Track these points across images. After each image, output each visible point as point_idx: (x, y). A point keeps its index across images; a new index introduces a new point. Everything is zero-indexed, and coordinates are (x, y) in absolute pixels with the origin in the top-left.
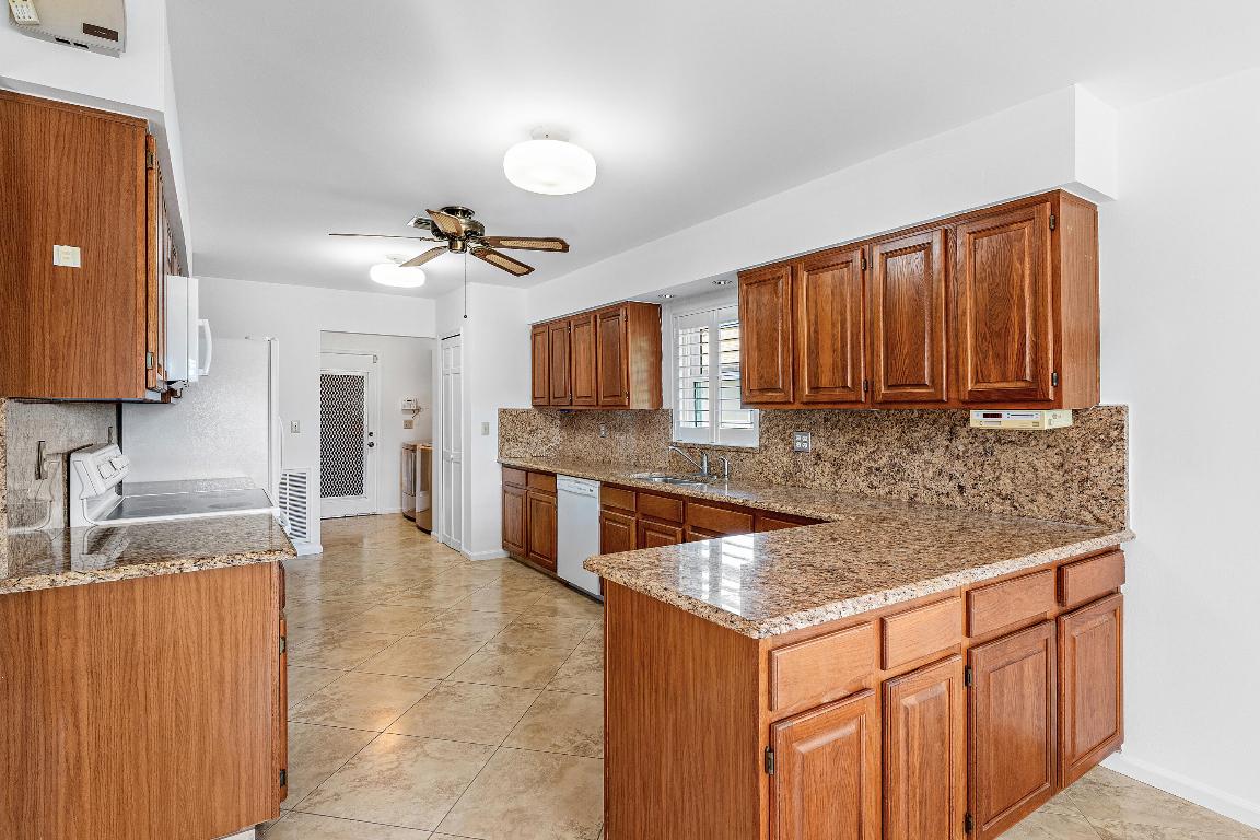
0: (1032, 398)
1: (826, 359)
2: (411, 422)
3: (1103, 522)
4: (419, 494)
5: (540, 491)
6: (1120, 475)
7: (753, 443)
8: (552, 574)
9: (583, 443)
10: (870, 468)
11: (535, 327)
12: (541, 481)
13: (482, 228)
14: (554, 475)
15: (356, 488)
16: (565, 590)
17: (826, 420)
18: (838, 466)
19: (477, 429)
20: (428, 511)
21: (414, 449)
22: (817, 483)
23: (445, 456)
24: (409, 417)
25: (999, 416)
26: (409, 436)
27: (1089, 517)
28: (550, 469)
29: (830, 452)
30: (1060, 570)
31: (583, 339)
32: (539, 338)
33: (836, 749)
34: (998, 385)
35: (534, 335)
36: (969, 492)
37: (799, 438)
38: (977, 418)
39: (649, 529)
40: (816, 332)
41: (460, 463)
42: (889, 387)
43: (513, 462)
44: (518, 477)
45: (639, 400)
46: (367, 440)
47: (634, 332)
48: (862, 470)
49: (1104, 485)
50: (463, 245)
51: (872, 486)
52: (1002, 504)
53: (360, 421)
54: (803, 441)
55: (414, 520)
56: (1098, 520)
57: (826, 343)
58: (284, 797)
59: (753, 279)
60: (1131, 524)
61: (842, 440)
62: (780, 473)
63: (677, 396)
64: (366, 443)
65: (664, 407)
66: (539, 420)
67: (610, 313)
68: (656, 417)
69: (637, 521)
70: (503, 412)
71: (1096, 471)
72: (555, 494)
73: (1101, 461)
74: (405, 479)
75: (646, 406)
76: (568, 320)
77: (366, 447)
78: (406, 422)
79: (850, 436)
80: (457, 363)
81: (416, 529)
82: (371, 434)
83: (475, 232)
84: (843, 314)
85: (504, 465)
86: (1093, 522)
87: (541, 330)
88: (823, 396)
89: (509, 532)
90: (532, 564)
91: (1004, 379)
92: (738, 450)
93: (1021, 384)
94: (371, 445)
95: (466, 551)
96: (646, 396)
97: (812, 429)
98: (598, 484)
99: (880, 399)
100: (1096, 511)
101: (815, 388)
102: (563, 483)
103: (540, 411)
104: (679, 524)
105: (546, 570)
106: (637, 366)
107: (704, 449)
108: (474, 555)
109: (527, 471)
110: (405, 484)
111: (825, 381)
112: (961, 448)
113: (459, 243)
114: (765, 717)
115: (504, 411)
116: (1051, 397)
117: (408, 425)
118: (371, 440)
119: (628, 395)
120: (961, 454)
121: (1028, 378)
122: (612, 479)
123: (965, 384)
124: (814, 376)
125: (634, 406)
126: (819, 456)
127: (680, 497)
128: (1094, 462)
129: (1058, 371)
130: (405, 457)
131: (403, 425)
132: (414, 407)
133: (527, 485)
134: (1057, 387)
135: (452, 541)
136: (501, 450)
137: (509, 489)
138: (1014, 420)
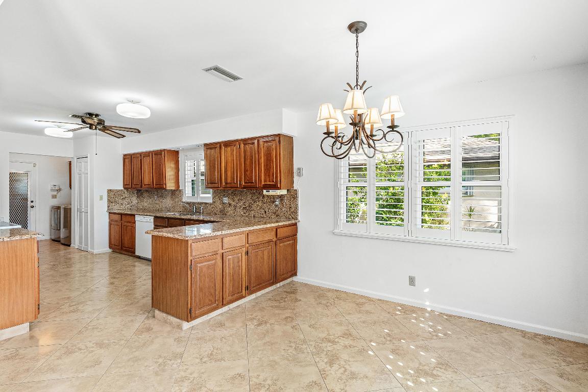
0: (275, 187)
1: (229, 174)
2: (56, 196)
4: (62, 230)
5: (127, 222)
6: (297, 206)
7: (211, 201)
8: (133, 255)
9: (146, 203)
10: (244, 207)
11: (125, 155)
12: (129, 219)
13: (104, 121)
14: (134, 215)
16: (139, 260)
18: (235, 207)
19: (97, 198)
20: (69, 237)
21: (58, 208)
23: (79, 210)
24: (55, 193)
25: (269, 191)
26: (55, 202)
28: (132, 213)
29: (233, 203)
30: (277, 229)
31: (147, 162)
32: (127, 160)
33: (209, 267)
34: (268, 183)
35: (124, 159)
36: (267, 213)
37: (224, 199)
38: (265, 191)
40: (226, 165)
41: (88, 213)
42: (245, 183)
43: (113, 211)
44: (117, 217)
45: (170, 185)
46: (29, 204)
47: (168, 160)
48: (242, 208)
49: (293, 209)
50: (95, 127)
51: (244, 213)
53: (26, 196)
54: (226, 200)
55: (59, 241)
56: (292, 218)
57: (229, 169)
58: (39, 313)
59: (208, 147)
60: (299, 218)
61: (236, 199)
62: (219, 210)
63: (185, 185)
64: (29, 206)
65: (180, 189)
66: (126, 194)
67: (158, 153)
68: (176, 192)
70: (110, 191)
72: (134, 223)
73: (293, 203)
74: (53, 222)
75: (173, 188)
76: (141, 154)
77: (29, 208)
78: (52, 195)
79: (238, 198)
80: (86, 169)
81: (61, 245)
82: (32, 202)
83: (101, 122)
84: (233, 160)
85: (110, 213)
87: (128, 157)
88: (228, 186)
89: (113, 240)
90: (124, 252)
91: (270, 182)
92: (206, 204)
93: (273, 183)
94: (32, 207)
95: (91, 250)
96: (173, 185)
97: (227, 196)
98: (153, 217)
99: (242, 186)
100: (292, 215)
101: (226, 183)
102: (137, 218)
103: (127, 190)
105: (130, 254)
106: (169, 173)
107: (194, 203)
108: (96, 251)
109: (121, 214)
110: (53, 225)
111: (229, 181)
113: (94, 127)
114: (190, 258)
116: (279, 186)
117: (54, 197)
118: (32, 204)
119: (166, 184)
121: (274, 181)
122: (158, 215)
123: (261, 183)
124: (226, 179)
125: (168, 188)
126: (230, 205)
127: (183, 219)
129: (280, 180)
130: (53, 211)
131: (51, 197)
132: (57, 188)
133: (121, 220)
134: (280, 184)
135: (83, 247)
136: (109, 207)
137: (113, 223)
138: (272, 192)
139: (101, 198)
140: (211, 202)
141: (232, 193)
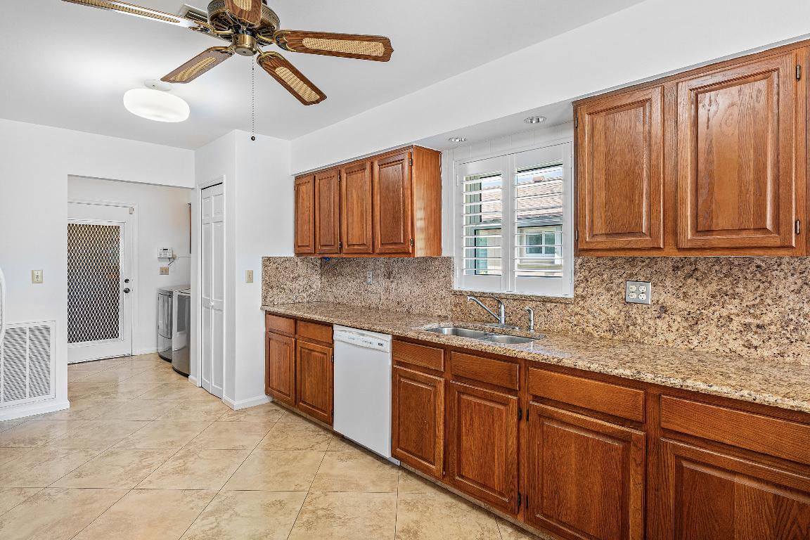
1: (728, 194)
2: (167, 269)
4: (176, 335)
5: (312, 340)
8: (328, 426)
11: (298, 178)
12: (314, 332)
14: (331, 325)
15: (112, 332)
17: (676, 268)
18: (694, 322)
19: (240, 277)
20: (186, 350)
21: (170, 294)
23: (206, 304)
24: (165, 264)
26: (165, 282)
28: (323, 319)
29: (681, 304)
31: (356, 187)
32: (303, 188)
35: (297, 186)
37: (634, 288)
39: (464, 394)
41: (222, 311)
43: (275, 309)
44: (283, 325)
46: (123, 286)
47: (418, 178)
48: (735, 325)
51: (749, 346)
53: (117, 269)
54: (641, 292)
55: (170, 361)
59: (599, 106)
62: (605, 326)
64: (121, 289)
65: (444, 254)
66: (302, 269)
69: (446, 383)
70: (267, 261)
72: (331, 344)
74: (161, 322)
75: (426, 254)
76: (337, 169)
77: (122, 294)
78: (162, 269)
79: (713, 287)
80: (220, 212)
81: (171, 370)
82: (126, 281)
85: (268, 313)
87: (304, 180)
88: (718, 240)
89: (274, 378)
90: (298, 411)
92: (545, 300)
94: (127, 291)
95: (228, 397)
97: (655, 279)
98: (390, 337)
101: (704, 231)
102: (341, 334)
103: (302, 259)
104: (511, 391)
105: (319, 422)
107: (500, 298)
108: (238, 404)
109: (296, 320)
110: (161, 326)
115: (269, 259)
117: (164, 271)
118: (126, 286)
119: (413, 242)
125: (418, 254)
126: (664, 309)
130: (161, 301)
131: (159, 272)
132: (169, 255)
133: (296, 333)
135: (213, 386)
136: (265, 298)
137: (274, 336)
139: (250, 277)
140: (571, 295)
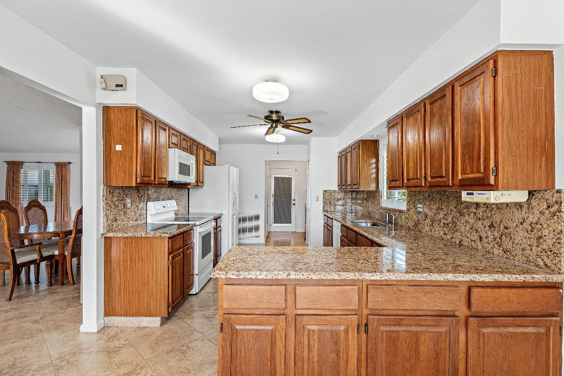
0: (483, 184)
3: (549, 267)
6: (559, 236)
7: (405, 208)
10: (444, 223)
12: (330, 222)
14: (332, 219)
18: (433, 221)
22: (425, 230)
25: (472, 194)
27: (542, 263)
29: (430, 213)
31: (349, 159)
32: (339, 159)
34: (471, 176)
36: (485, 240)
37: (419, 205)
38: (464, 195)
42: (432, 178)
44: (326, 219)
46: (293, 202)
47: (363, 154)
48: (442, 224)
49: (550, 242)
51: (445, 234)
52: (499, 250)
53: (291, 195)
54: (421, 208)
56: (546, 265)
57: (412, 155)
59: (391, 124)
63: (384, 185)
65: (380, 189)
66: (341, 195)
67: (355, 146)
68: (376, 194)
71: (546, 232)
73: (548, 225)
76: (346, 151)
77: (292, 205)
79: (437, 205)
86: (544, 266)
87: (340, 155)
88: (410, 183)
91: (472, 172)
92: (400, 212)
93: (480, 175)
97: (424, 201)
98: (341, 224)
99: (428, 184)
100: (546, 259)
101: (408, 180)
109: (328, 217)
111: (411, 175)
112: (481, 214)
115: (325, 191)
116: (492, 182)
119: (360, 184)
120: (481, 217)
121: (482, 171)
123: (457, 176)
124: (408, 173)
126: (426, 216)
127: (355, 231)
128: (545, 226)
129: (496, 166)
134: (496, 176)
136: (324, 208)
137: (325, 224)
138: (479, 197)
139: (317, 200)
141: (429, 196)
